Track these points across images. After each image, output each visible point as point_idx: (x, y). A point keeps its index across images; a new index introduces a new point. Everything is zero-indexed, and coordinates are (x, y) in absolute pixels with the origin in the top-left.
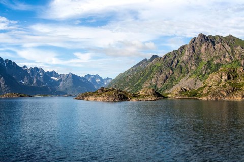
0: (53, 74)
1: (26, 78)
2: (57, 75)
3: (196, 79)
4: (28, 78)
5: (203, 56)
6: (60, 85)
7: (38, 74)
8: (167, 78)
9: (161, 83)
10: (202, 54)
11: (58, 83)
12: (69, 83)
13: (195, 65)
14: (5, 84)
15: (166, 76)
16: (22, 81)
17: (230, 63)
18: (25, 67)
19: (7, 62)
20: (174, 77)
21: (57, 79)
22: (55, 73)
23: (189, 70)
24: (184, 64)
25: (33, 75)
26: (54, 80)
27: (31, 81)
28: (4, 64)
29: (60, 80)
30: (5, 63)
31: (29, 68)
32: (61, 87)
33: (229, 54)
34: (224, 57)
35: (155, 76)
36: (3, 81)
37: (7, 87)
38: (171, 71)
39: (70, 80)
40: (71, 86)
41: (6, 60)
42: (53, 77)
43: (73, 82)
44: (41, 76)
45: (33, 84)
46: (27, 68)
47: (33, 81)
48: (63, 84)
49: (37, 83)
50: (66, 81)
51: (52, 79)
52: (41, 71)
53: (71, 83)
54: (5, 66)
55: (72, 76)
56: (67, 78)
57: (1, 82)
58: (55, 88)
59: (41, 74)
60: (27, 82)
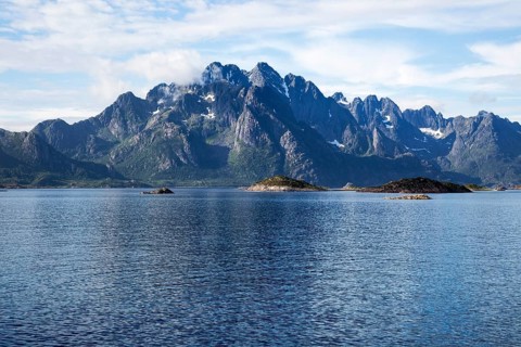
0: (427, 115)
1: (347, 132)
4: (353, 131)
6: (453, 152)
7: (380, 119)
11: (442, 147)
12: (483, 147)
14: (296, 151)
16: (336, 142)
18: (339, 95)
19: (293, 84)
21: (438, 134)
22: (432, 113)
25: (363, 120)
26: (430, 137)
27: (364, 142)
28: (283, 90)
29: (452, 137)
30: (284, 85)
31: (350, 100)
32: (455, 161)
36: (292, 141)
37: (303, 161)
39: (486, 134)
40: (490, 157)
41: (287, 77)
42: (426, 126)
43: (496, 142)
44: (389, 123)
45: (371, 152)
46: (345, 99)
47: (369, 140)
48: (462, 150)
49: (383, 149)
50: (471, 138)
51: (424, 134)
52: (388, 109)
53: (491, 146)
54: (287, 95)
55: (493, 122)
56: (475, 129)
57: (286, 147)
58: (435, 162)
59: (389, 118)
60: (350, 145)
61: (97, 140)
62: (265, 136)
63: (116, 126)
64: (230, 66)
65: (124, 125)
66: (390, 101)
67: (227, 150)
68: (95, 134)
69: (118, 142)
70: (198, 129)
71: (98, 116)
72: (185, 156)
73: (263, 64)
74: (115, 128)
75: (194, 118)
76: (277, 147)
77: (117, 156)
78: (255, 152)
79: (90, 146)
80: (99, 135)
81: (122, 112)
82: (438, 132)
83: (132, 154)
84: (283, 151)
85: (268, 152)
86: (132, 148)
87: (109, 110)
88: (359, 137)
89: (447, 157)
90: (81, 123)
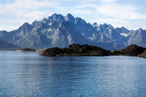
0: (123, 30)
1: (94, 35)
2: (126, 31)
4: (95, 34)
6: (129, 41)
7: (107, 31)
11: (126, 39)
12: (138, 39)
14: (72, 40)
16: (90, 38)
18: (95, 24)
19: (78, 20)
21: (126, 35)
22: (125, 29)
25: (102, 31)
26: (123, 36)
27: (98, 38)
28: (75, 22)
29: (129, 36)
30: (75, 21)
36: (71, 37)
39: (139, 35)
40: (139, 42)
41: (76, 18)
42: (123, 33)
43: (142, 38)
44: (110, 32)
45: (100, 41)
46: (97, 25)
47: (100, 37)
48: (132, 40)
49: (104, 40)
50: (135, 37)
51: (121, 35)
52: (110, 28)
53: (140, 39)
54: (76, 23)
55: (141, 32)
56: (136, 34)
57: (69, 39)
58: (124, 44)
59: (110, 30)
60: (94, 39)
61: (16, 37)
62: (63, 36)
63: (22, 32)
64: (59, 15)
65: (25, 32)
66: (111, 25)
67: (52, 40)
68: (15, 35)
69: (22, 37)
70: (45, 34)
71: (17, 30)
72: (38, 42)
73: (69, 14)
74: (22, 33)
75: (45, 30)
76: (66, 39)
77: (19, 42)
78: (59, 41)
79: (13, 39)
80: (17, 35)
81: (24, 29)
82: (126, 34)
83: (24, 41)
84: (68, 40)
85: (63, 40)
86: (24, 39)
87: (20, 28)
88: (97, 36)
89: (127, 42)
90: (12, 32)
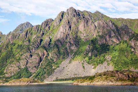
3: (82, 62)
5: (82, 35)
8: (41, 60)
9: (35, 67)
10: (81, 33)
13: (75, 45)
15: (40, 58)
17: (117, 44)
20: (51, 59)
23: (69, 51)
24: (61, 42)
33: (115, 33)
34: (110, 37)
35: (23, 57)
38: (45, 51)
